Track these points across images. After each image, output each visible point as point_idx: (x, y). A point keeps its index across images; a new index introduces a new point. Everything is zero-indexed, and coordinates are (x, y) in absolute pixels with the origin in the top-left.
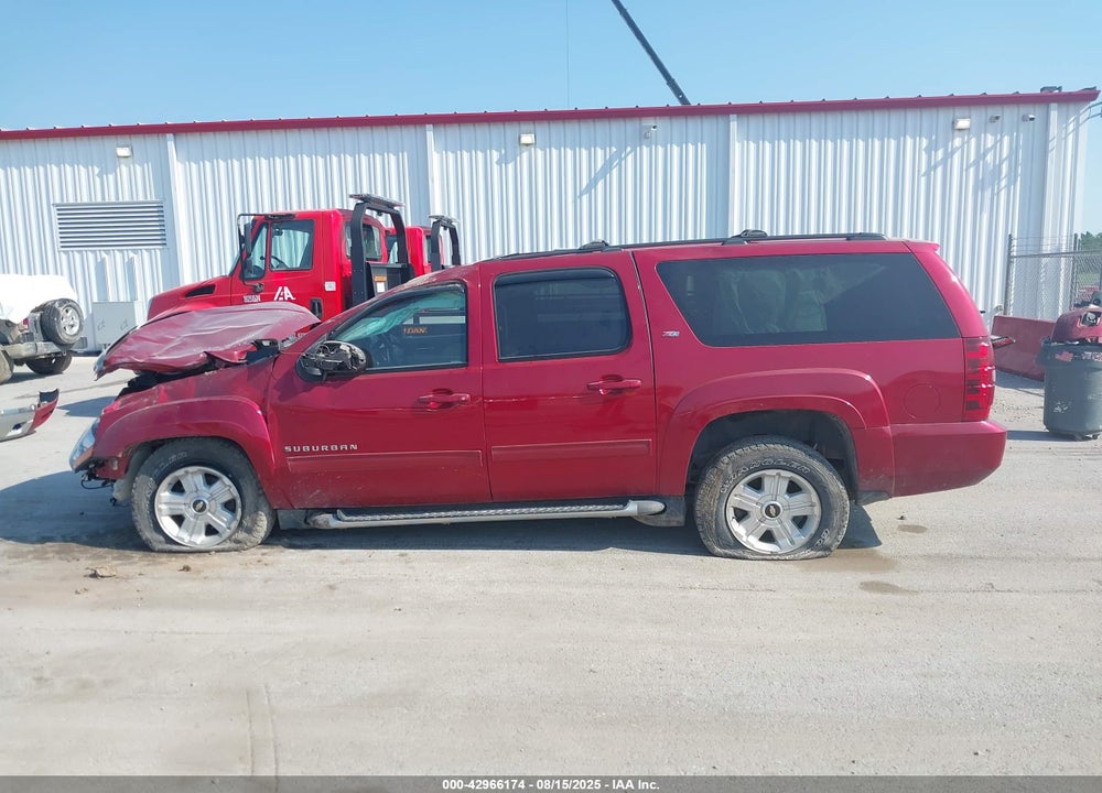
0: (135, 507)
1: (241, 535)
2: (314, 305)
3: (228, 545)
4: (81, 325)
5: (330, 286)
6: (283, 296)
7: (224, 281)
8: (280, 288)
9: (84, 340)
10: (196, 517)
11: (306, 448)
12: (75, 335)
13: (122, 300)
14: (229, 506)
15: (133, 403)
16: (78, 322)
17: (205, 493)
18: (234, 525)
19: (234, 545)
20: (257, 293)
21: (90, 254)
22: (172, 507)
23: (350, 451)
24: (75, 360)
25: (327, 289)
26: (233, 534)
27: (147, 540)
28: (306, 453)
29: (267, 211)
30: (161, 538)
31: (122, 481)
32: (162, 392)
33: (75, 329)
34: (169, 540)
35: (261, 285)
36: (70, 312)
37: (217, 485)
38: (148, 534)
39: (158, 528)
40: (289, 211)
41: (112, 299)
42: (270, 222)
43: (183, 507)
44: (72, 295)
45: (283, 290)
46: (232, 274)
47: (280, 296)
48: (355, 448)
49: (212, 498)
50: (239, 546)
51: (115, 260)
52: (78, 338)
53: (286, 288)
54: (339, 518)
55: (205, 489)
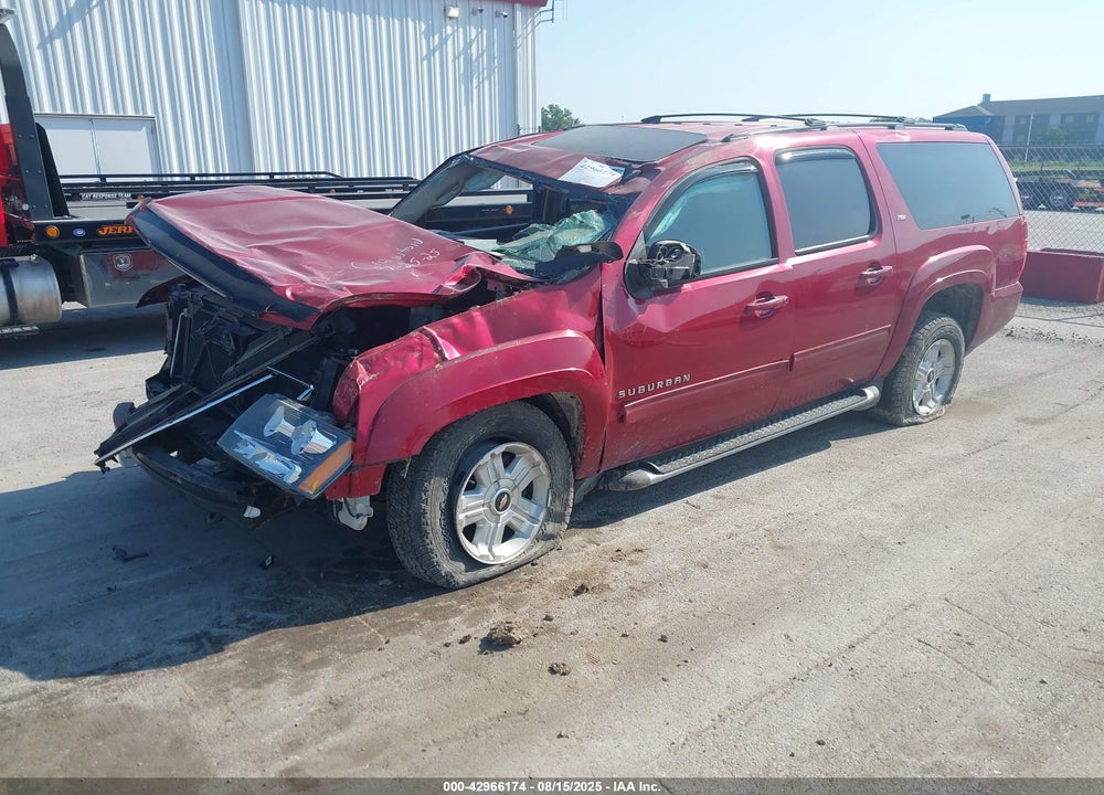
0: (430, 529)
3: (536, 549)
11: (642, 389)
17: (507, 481)
18: (543, 515)
19: (545, 544)
22: (466, 514)
23: (682, 383)
26: (541, 528)
28: (642, 396)
30: (467, 566)
34: (475, 564)
38: (446, 565)
39: (456, 552)
48: (687, 378)
49: (515, 487)
54: (656, 472)
55: (507, 475)
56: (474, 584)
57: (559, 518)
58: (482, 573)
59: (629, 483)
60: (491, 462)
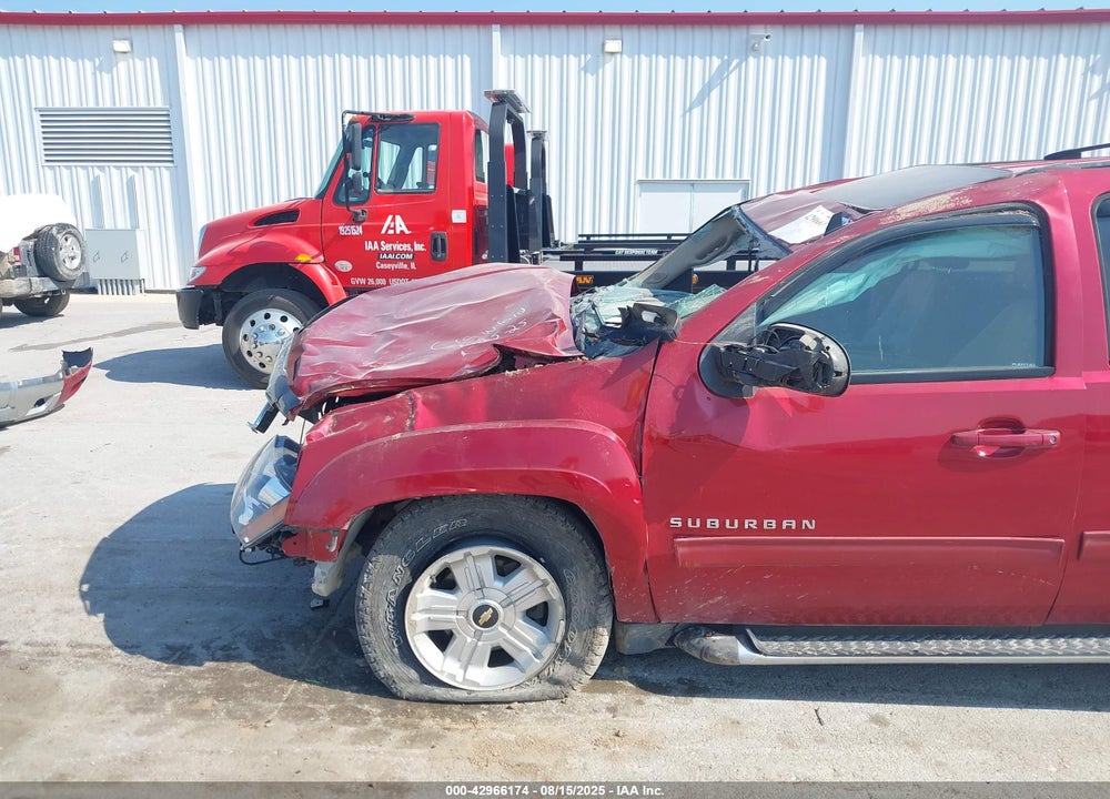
0: (367, 618)
1: (562, 670)
2: (436, 240)
3: (535, 689)
4: (83, 258)
5: (459, 216)
6: (394, 228)
7: (310, 205)
8: (390, 217)
9: (85, 275)
10: (478, 636)
11: (713, 523)
12: (77, 269)
13: (120, 227)
14: (539, 615)
15: (360, 425)
16: (79, 252)
17: (496, 593)
18: (549, 650)
19: (548, 688)
20: (358, 223)
21: (81, 172)
22: (433, 616)
23: (799, 531)
24: (74, 298)
25: (455, 220)
26: (546, 666)
27: (388, 677)
28: (712, 533)
29: (381, 109)
30: (413, 674)
31: (330, 564)
32: (420, 406)
33: (76, 263)
34: (428, 677)
35: (363, 211)
36: (70, 240)
37: (520, 578)
38: (389, 667)
39: (408, 656)
40: (408, 111)
41: (108, 225)
42: (377, 125)
43: (454, 617)
44: (70, 220)
45: (394, 220)
46: (321, 196)
47: (389, 228)
48: (812, 527)
49: (509, 603)
50: (558, 689)
51: (113, 178)
52: (79, 273)
53: (398, 218)
54: (754, 649)
55: (498, 584)
56: (421, 701)
57: (579, 663)
58: (439, 692)
59: (705, 651)
60: (472, 563)
